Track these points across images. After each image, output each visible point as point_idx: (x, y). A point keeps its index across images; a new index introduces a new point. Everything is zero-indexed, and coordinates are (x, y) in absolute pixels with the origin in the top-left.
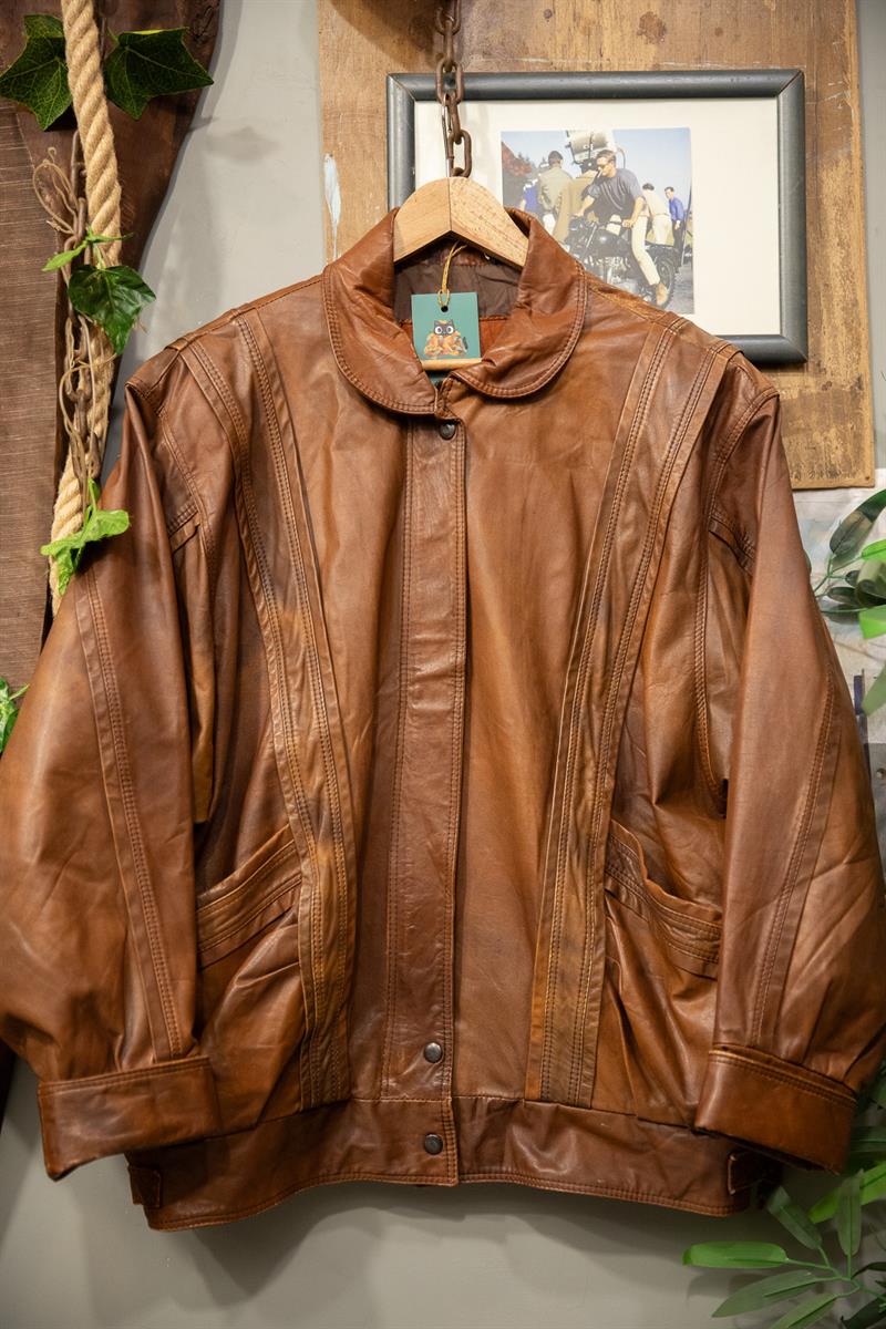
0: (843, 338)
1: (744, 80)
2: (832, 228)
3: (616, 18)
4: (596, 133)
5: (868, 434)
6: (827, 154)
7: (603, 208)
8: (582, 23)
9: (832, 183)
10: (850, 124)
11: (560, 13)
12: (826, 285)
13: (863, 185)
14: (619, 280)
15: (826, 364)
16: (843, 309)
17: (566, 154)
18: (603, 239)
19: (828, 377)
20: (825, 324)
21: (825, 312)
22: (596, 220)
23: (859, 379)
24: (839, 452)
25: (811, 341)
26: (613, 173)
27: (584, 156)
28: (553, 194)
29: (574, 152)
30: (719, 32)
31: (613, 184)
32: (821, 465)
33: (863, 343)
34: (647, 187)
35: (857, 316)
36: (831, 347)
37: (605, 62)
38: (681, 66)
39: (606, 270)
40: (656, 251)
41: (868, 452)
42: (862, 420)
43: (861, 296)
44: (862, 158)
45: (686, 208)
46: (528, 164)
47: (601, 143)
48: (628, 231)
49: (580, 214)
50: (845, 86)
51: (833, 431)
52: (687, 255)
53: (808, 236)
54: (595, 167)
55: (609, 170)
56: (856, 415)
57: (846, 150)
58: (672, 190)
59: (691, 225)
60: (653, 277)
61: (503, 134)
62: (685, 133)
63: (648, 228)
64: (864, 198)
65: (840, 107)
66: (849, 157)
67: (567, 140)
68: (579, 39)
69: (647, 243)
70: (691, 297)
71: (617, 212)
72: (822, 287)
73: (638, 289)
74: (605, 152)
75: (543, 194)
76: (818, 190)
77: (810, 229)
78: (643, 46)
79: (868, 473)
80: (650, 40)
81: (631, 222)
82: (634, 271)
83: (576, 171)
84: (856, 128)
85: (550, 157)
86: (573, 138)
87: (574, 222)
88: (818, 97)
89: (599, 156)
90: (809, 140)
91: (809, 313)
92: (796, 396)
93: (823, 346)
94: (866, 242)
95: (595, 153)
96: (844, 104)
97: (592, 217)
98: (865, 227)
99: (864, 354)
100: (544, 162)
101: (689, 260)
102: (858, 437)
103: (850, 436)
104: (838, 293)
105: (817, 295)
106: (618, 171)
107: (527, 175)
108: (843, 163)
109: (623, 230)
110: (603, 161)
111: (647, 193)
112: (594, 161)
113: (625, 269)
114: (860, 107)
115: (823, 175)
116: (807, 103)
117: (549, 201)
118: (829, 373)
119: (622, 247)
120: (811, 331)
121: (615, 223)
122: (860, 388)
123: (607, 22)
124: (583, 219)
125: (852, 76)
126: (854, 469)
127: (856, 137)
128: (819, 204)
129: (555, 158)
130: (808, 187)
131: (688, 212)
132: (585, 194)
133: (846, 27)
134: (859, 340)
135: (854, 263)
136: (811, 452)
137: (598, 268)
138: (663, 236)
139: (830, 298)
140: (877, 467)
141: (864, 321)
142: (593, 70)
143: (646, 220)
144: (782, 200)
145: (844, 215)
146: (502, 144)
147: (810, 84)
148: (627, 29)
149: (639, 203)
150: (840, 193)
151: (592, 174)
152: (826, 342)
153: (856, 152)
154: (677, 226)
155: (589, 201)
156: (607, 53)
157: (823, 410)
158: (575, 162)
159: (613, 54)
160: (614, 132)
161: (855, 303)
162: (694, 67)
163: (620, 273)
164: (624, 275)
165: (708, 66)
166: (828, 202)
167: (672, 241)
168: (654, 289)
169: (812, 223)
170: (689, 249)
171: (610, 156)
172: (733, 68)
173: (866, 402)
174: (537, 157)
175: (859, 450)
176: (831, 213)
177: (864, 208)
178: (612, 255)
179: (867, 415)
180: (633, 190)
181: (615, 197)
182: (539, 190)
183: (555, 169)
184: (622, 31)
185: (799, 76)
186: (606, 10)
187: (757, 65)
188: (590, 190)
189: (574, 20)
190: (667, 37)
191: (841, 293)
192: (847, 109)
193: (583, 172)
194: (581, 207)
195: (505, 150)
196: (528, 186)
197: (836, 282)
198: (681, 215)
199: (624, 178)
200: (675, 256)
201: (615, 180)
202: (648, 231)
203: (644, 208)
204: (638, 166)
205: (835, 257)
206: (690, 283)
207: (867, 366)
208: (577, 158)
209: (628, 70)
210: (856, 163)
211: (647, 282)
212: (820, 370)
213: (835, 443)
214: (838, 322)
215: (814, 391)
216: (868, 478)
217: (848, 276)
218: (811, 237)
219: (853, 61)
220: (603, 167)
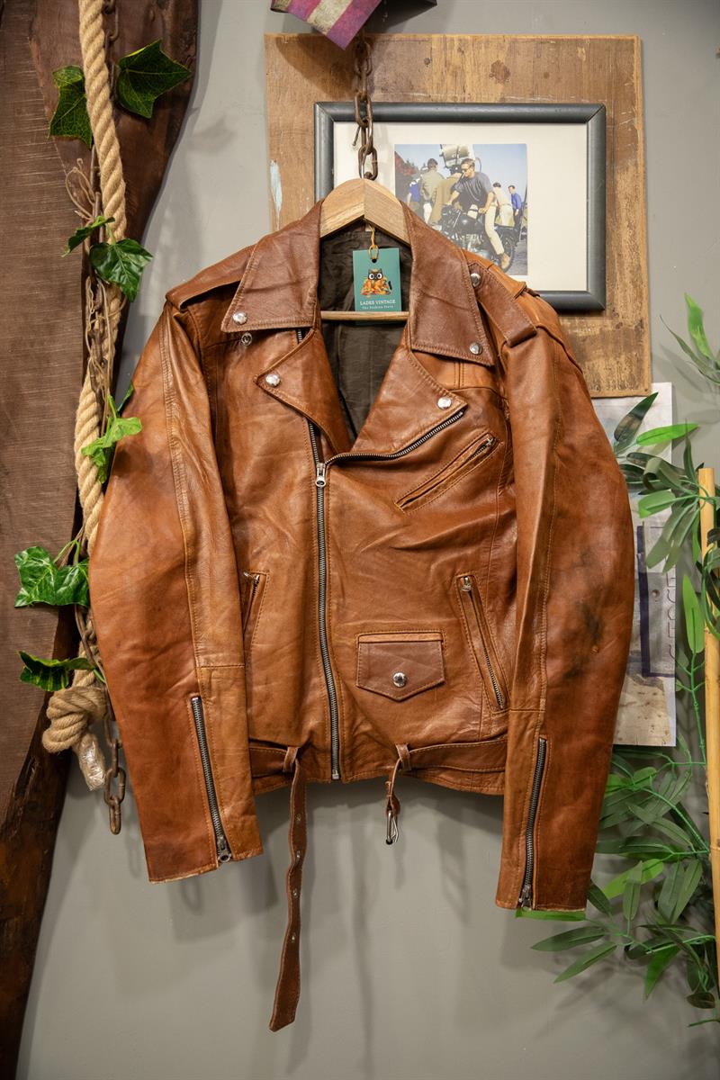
0: (630, 292)
1: (564, 111)
2: (624, 214)
3: (475, 65)
4: (461, 146)
5: (647, 358)
6: (621, 162)
7: (465, 200)
8: (451, 68)
9: (624, 183)
10: (636, 142)
11: (435, 60)
12: (619, 255)
13: (645, 185)
14: (476, 250)
15: (619, 310)
16: (631, 271)
17: (440, 161)
18: (465, 221)
19: (620, 319)
20: (618, 282)
21: (618, 274)
22: (461, 208)
23: (641, 321)
24: (627, 372)
25: (608, 294)
26: (473, 175)
27: (452, 163)
28: (430, 189)
29: (446, 160)
30: (546, 76)
31: (473, 182)
32: (614, 381)
33: (644, 296)
34: (497, 185)
35: (640, 277)
36: (621, 297)
37: (467, 96)
38: (519, 99)
39: (467, 244)
40: (501, 231)
41: (647, 372)
42: (643, 350)
43: (643, 263)
44: (645, 165)
45: (523, 200)
46: (413, 168)
47: (465, 154)
48: (482, 216)
49: (449, 203)
50: (633, 115)
51: (623, 356)
52: (524, 234)
53: (607, 220)
54: (460, 170)
55: (470, 172)
56: (639, 346)
57: (634, 160)
58: (514, 187)
59: (526, 212)
60: (499, 249)
61: (396, 146)
62: (523, 148)
63: (497, 214)
64: (646, 193)
65: (630, 130)
66: (636, 165)
67: (441, 151)
68: (449, 79)
69: (495, 225)
70: (526, 264)
71: (476, 203)
72: (616, 256)
73: (489, 257)
74: (467, 160)
75: (424, 189)
76: (614, 188)
77: (608, 215)
78: (493, 85)
79: (646, 386)
80: (498, 81)
81: (484, 210)
82: (486, 244)
83: (447, 173)
84: (640, 144)
85: (428, 164)
86: (445, 150)
87: (445, 209)
88: (614, 122)
89: (463, 163)
90: (608, 153)
91: (607, 275)
92: (598, 332)
93: (616, 297)
94: (647, 225)
95: (461, 160)
96: (633, 128)
97: (458, 206)
98: (646, 214)
99: (645, 304)
100: (424, 166)
101: (525, 237)
102: (640, 361)
103: (634, 360)
104: (627, 260)
105: (613, 262)
106: (476, 173)
107: (413, 176)
108: (632, 169)
109: (479, 215)
110: (465, 166)
111: (496, 189)
112: (459, 166)
113: (480, 243)
114: (644, 130)
115: (618, 177)
116: (608, 126)
117: (427, 194)
118: (621, 317)
119: (477, 227)
120: (608, 287)
121: (474, 210)
122: (642, 327)
123: (468, 67)
124: (451, 207)
125: (638, 108)
126: (637, 384)
127: (640, 151)
128: (614, 197)
129: (432, 163)
130: (607, 186)
131: (525, 204)
132: (453, 189)
133: (635, 72)
134: (641, 293)
135: (638, 240)
136: (608, 372)
137: (461, 242)
138: (506, 220)
139: (621, 264)
140: (652, 382)
141: (645, 280)
142: (458, 101)
143: (495, 208)
144: (590, 196)
145: (632, 206)
146: (396, 153)
147: (610, 113)
148: (483, 73)
149: (490, 196)
150: (629, 191)
151: (458, 175)
152: (619, 295)
153: (640, 161)
154: (517, 213)
155: (456, 194)
156: (468, 90)
157: (616, 342)
158: (446, 167)
159: (473, 90)
160: (474, 146)
161: (639, 267)
162: (528, 100)
163: (476, 246)
164: (479, 247)
165: (538, 99)
166: (620, 196)
167: (513, 224)
168: (500, 257)
169: (610, 211)
170: (525, 229)
171: (471, 164)
172: (556, 101)
173: (645, 338)
174: (419, 162)
175: (640, 371)
176: (623, 204)
177: (646, 201)
178: (471, 233)
179: (646, 346)
180: (486, 186)
181: (474, 192)
182: (420, 186)
183: (432, 171)
184: (479, 74)
185: (603, 109)
186: (468, 59)
187: (573, 100)
188: (456, 186)
189: (446, 66)
190: (510, 79)
191: (629, 260)
192: (634, 130)
193: (452, 174)
194: (450, 199)
195: (398, 157)
196: (413, 183)
197: (626, 252)
198: (520, 206)
199: (480, 179)
200: (515, 234)
201: (474, 180)
202: (496, 216)
203: (493, 201)
204: (490, 170)
205: (626, 235)
206: (525, 253)
207: (646, 311)
208: (448, 164)
209: (483, 102)
210: (641, 169)
211: (495, 252)
212: (614, 314)
213: (624, 366)
214: (627, 281)
215: (610, 329)
216: (646, 390)
217: (634, 249)
218: (609, 221)
219: (639, 96)
220: (466, 170)
